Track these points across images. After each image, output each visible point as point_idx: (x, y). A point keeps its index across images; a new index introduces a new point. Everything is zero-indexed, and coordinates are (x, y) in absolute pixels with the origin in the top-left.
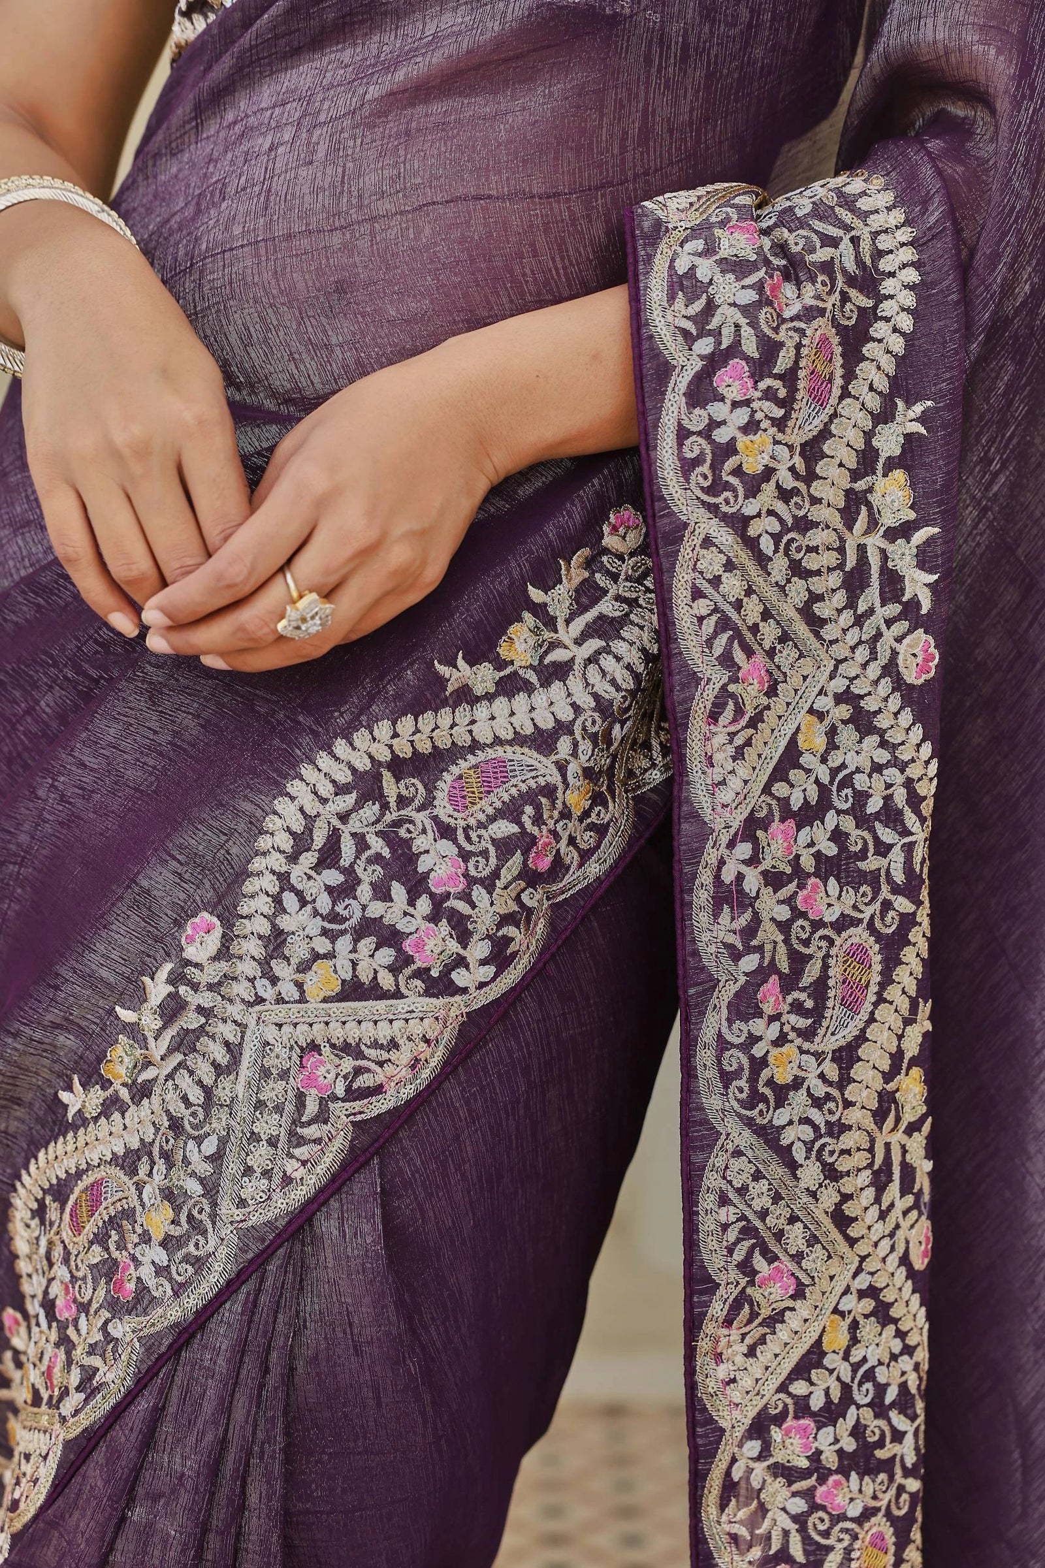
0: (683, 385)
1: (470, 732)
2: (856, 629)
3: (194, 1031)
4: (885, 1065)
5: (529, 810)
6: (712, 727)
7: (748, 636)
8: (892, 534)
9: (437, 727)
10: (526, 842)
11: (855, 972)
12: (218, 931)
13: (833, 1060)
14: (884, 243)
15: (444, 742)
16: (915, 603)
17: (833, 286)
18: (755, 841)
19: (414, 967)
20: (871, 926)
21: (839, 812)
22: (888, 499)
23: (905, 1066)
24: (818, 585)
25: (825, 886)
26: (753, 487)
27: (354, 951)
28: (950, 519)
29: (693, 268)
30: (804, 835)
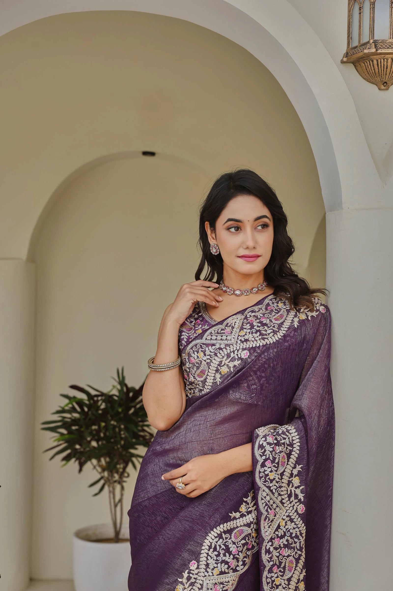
0: (260, 464)
1: (236, 525)
2: (290, 504)
3: (194, 582)
4: (296, 581)
5: (247, 538)
6: (265, 522)
7: (271, 507)
8: (296, 488)
9: (231, 525)
10: (246, 544)
11: (291, 565)
12: (196, 564)
13: (287, 580)
14: (294, 438)
15: (232, 527)
16: (300, 500)
17: (285, 447)
18: (272, 542)
19: (231, 568)
20: (293, 556)
21: (287, 536)
22: (295, 482)
23: (300, 581)
24: (283, 497)
25: (285, 549)
26: (272, 481)
27: (221, 566)
28: (306, 485)
29: (263, 443)
30: (281, 540)
